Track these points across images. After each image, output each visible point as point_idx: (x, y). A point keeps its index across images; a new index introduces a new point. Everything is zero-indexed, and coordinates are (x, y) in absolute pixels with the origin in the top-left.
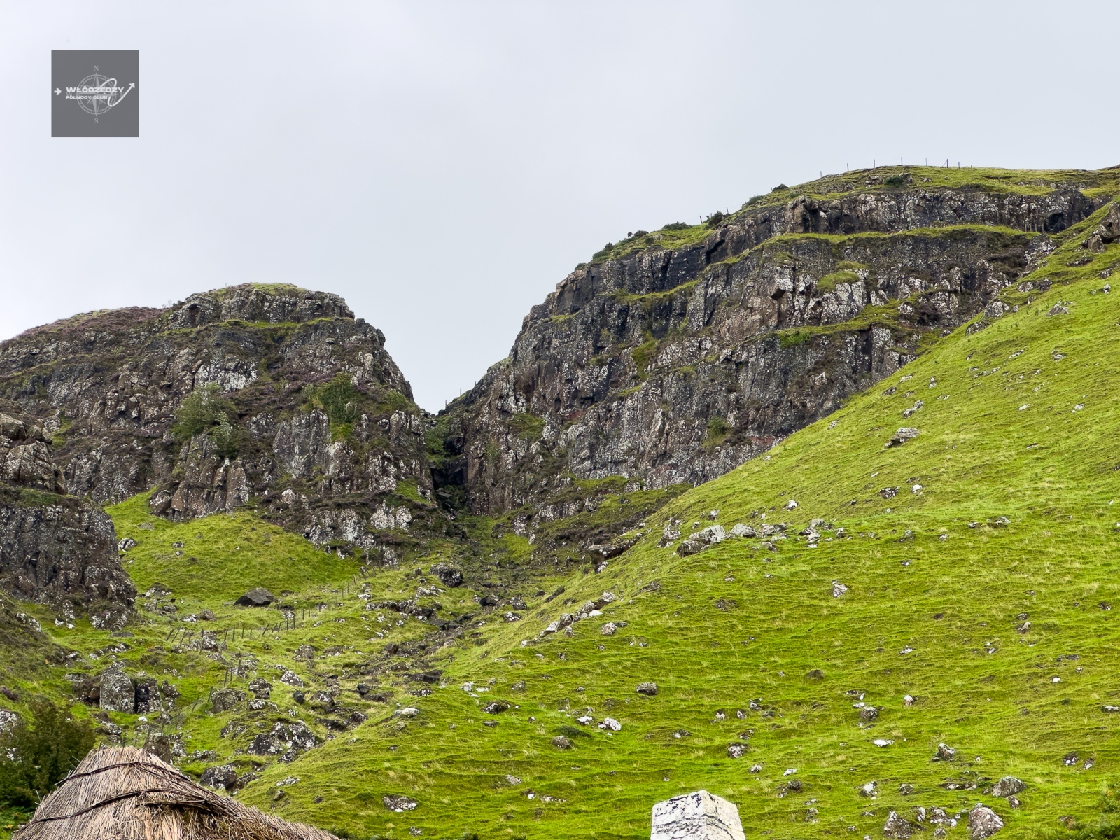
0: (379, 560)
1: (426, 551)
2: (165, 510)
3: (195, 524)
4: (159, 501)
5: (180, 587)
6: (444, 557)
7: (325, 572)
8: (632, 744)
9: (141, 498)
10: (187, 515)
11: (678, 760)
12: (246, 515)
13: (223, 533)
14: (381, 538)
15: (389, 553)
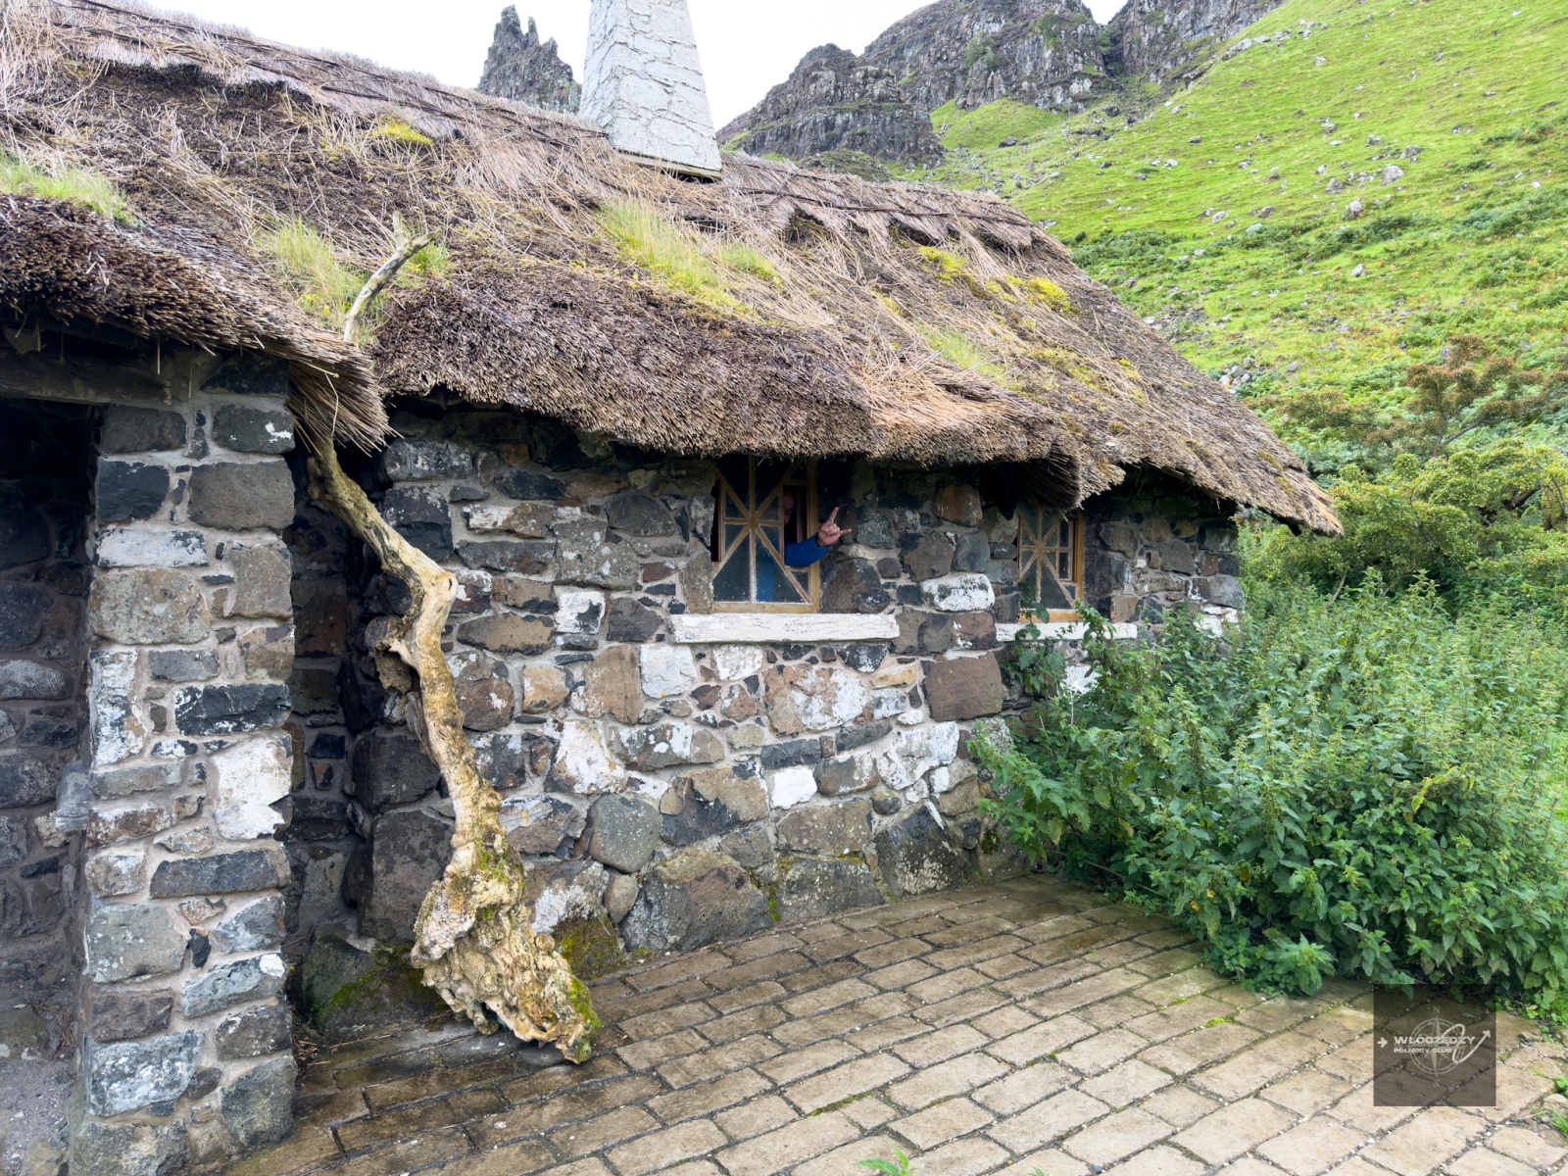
0: (1075, 111)
1: (1100, 100)
2: (964, 106)
3: (979, 110)
4: (960, 102)
5: (972, 144)
6: (1111, 101)
7: (1045, 123)
8: (1183, 171)
9: (951, 102)
10: (975, 106)
11: (1208, 175)
12: (1005, 100)
13: (993, 112)
14: (1077, 99)
15: (1080, 106)
